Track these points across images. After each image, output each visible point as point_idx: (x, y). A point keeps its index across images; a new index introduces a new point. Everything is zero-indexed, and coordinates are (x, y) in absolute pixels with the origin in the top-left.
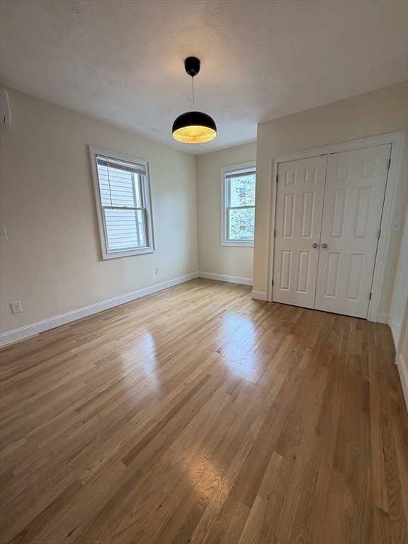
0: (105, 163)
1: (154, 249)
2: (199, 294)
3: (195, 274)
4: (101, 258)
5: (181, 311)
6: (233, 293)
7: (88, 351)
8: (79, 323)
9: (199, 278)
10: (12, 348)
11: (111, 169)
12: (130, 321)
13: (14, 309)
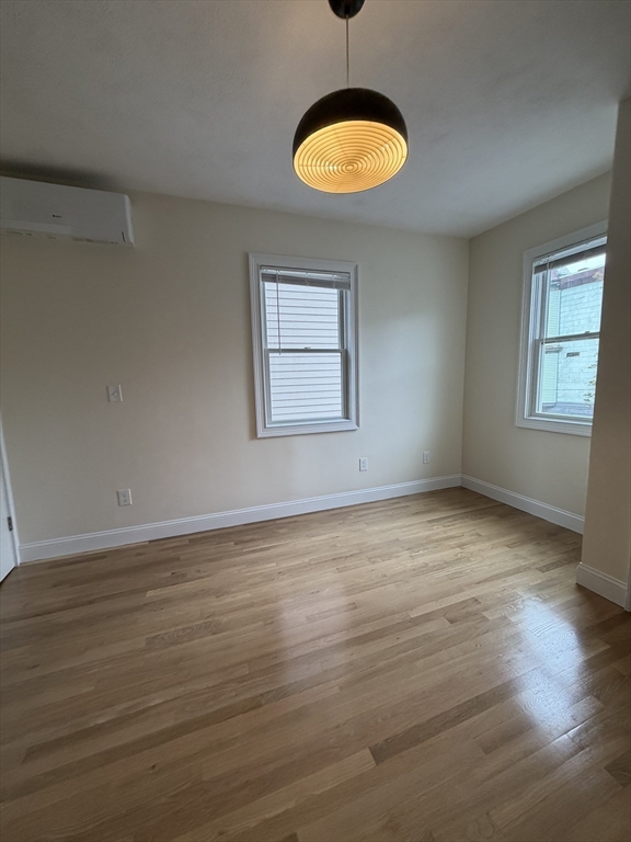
0: (273, 278)
1: (358, 424)
2: (438, 530)
3: (454, 480)
4: (254, 434)
5: (371, 567)
6: (525, 550)
7: (167, 601)
8: (204, 538)
9: (462, 489)
10: (104, 557)
11: (283, 286)
12: (268, 560)
13: (122, 498)
